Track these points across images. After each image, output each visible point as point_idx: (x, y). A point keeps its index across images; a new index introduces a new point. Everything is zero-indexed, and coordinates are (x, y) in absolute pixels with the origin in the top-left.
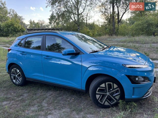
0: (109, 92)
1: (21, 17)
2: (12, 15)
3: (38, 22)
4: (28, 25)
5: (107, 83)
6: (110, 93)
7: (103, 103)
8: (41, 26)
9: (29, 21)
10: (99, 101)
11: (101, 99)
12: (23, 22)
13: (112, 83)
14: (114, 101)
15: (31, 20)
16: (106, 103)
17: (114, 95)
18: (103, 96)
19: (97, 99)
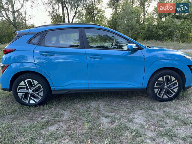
0: (166, 85)
5: (164, 77)
6: (168, 87)
7: (161, 97)
10: (157, 95)
11: (159, 93)
13: (169, 76)
14: (173, 94)
16: (165, 97)
17: (172, 88)
18: (161, 90)
19: (156, 93)
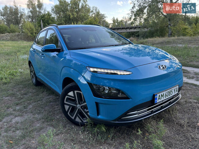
1: (104, 15)
2: (94, 14)
3: (123, 19)
4: (110, 24)
5: (76, 92)
6: (81, 106)
7: (73, 118)
8: (125, 24)
9: (112, 19)
10: (68, 113)
12: (106, 21)
15: (114, 18)
19: (66, 111)
